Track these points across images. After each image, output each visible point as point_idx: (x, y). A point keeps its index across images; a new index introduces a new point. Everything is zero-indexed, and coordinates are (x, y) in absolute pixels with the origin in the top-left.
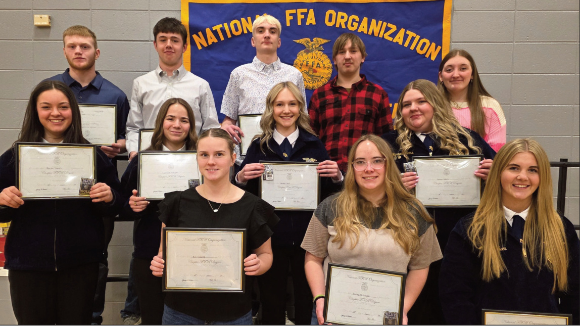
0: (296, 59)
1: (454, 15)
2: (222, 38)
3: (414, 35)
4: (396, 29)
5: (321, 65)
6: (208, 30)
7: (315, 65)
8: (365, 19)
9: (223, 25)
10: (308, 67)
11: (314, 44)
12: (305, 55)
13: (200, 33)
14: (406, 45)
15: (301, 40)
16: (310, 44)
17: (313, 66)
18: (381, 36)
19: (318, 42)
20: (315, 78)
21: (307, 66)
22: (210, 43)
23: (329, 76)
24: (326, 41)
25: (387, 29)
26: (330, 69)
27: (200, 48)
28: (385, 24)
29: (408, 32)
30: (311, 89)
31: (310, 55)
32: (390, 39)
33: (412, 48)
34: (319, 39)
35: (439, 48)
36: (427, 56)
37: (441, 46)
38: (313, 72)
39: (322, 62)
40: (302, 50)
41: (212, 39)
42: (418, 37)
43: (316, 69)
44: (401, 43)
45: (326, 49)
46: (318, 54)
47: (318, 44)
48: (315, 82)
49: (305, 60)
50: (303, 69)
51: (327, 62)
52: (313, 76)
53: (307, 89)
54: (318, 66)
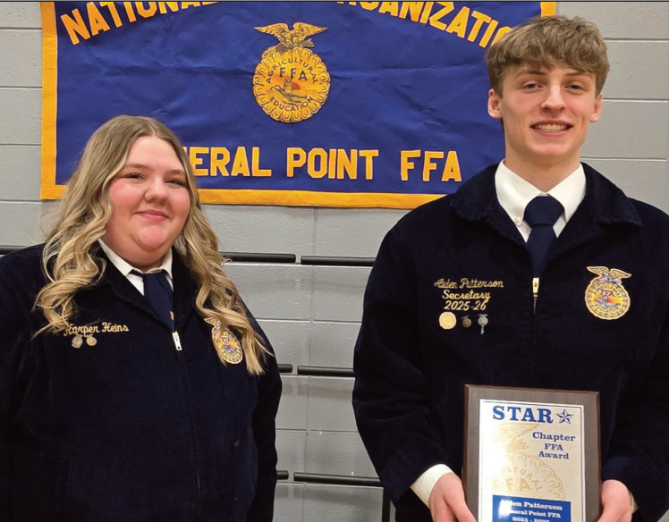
0: (260, 63)
2: (118, 23)
3: (487, 19)
4: (452, 9)
5: (309, 76)
6: (91, 6)
7: (297, 76)
10: (283, 79)
11: (295, 35)
12: (277, 55)
13: (76, 12)
14: (472, 38)
15: (270, 26)
16: (288, 36)
17: (292, 77)
18: (424, 21)
19: (302, 30)
20: (296, 99)
21: (281, 76)
22: (95, 33)
23: (324, 96)
24: (317, 29)
25: (436, 9)
26: (325, 84)
27: (75, 41)
29: (475, 14)
30: (287, 120)
31: (287, 55)
32: (442, 26)
33: (484, 43)
34: (305, 25)
38: (293, 89)
39: (311, 69)
40: (271, 46)
41: (99, 24)
42: (494, 24)
43: (299, 83)
44: (461, 34)
45: (318, 45)
46: (303, 54)
47: (303, 35)
48: (296, 108)
49: (277, 64)
50: (274, 82)
51: (321, 71)
52: (292, 96)
53: (280, 121)
54: (303, 76)
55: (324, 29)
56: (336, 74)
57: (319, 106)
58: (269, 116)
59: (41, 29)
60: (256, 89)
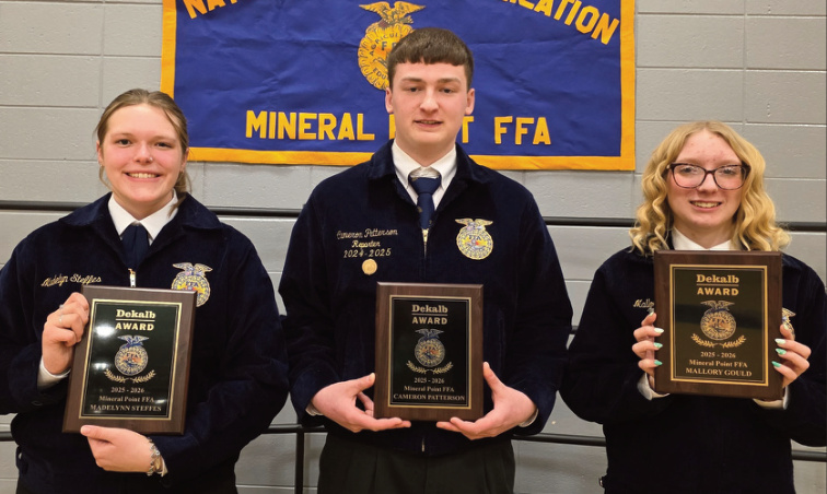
0: (364, 37)
2: (234, 0)
10: (385, 52)
11: (396, 12)
12: (379, 31)
14: (558, 16)
15: (373, 5)
16: (389, 13)
19: (402, 8)
21: (383, 49)
22: (211, 8)
24: (417, 8)
27: (193, 15)
31: (389, 30)
32: (530, 6)
33: (568, 21)
34: (404, 4)
35: (615, 22)
36: (595, 36)
37: (619, 19)
40: (374, 22)
41: (216, 1)
42: (578, 3)
44: (548, 13)
45: (416, 22)
46: (403, 29)
47: (403, 13)
49: (379, 39)
50: (376, 55)
55: (423, 7)
58: (372, 86)
59: (161, 4)
60: (361, 61)
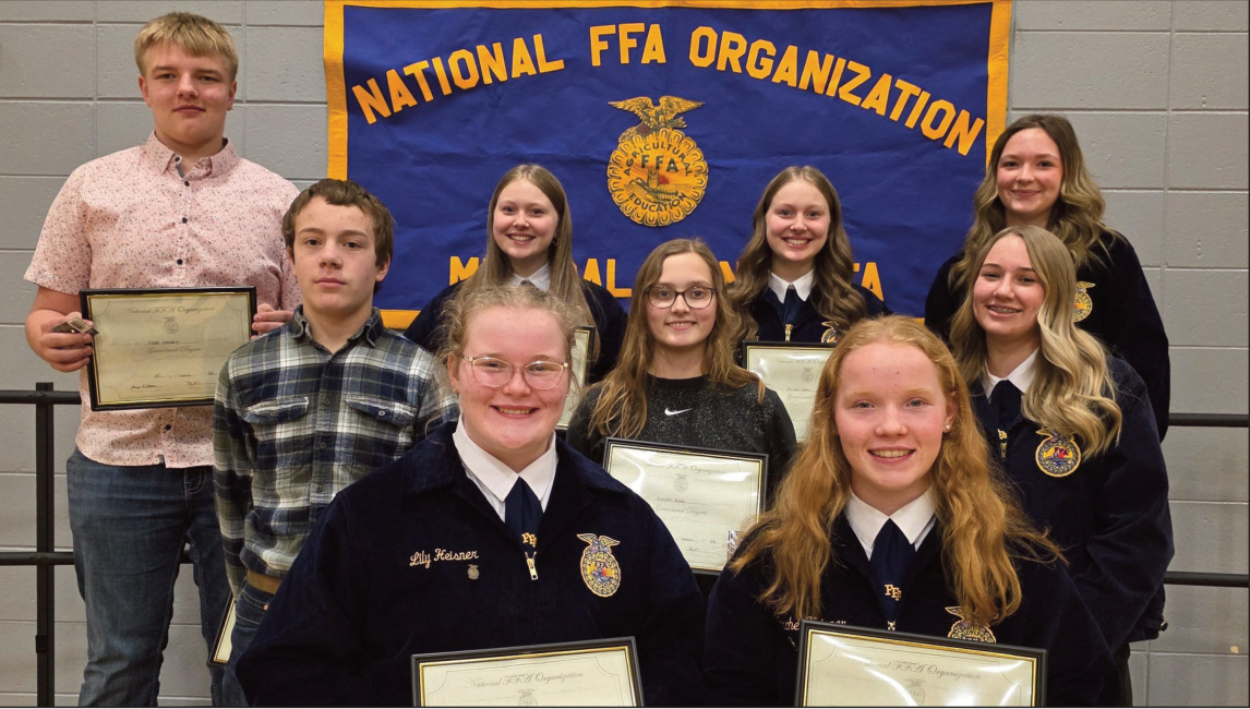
0: (616, 148)
1: (1018, 41)
2: (428, 96)
3: (916, 90)
4: (869, 76)
5: (680, 166)
6: (392, 75)
7: (665, 166)
8: (792, 51)
9: (431, 63)
10: (646, 170)
11: (661, 112)
12: (638, 139)
13: (372, 83)
14: (895, 116)
15: (629, 101)
16: (652, 113)
17: (658, 167)
18: (831, 93)
19: (671, 106)
20: (664, 196)
21: (643, 166)
22: (397, 108)
23: (701, 192)
25: (848, 76)
26: (701, 176)
27: (371, 119)
28: (841, 62)
29: (900, 84)
30: (653, 224)
31: (651, 138)
32: (855, 100)
33: (910, 123)
34: (674, 100)
35: (979, 123)
36: (949, 143)
37: (984, 118)
38: (659, 183)
39: (682, 156)
40: (631, 126)
41: (403, 99)
42: (925, 96)
43: (668, 175)
44: (881, 111)
45: (691, 125)
46: (672, 137)
47: (672, 112)
48: (663, 208)
49: (638, 151)
50: (634, 175)
51: (695, 158)
52: (658, 192)
53: (643, 225)
54: (672, 167)
55: (700, 104)
56: (716, 163)
57: (694, 204)
58: (629, 218)
59: (326, 103)
60: (611, 183)
